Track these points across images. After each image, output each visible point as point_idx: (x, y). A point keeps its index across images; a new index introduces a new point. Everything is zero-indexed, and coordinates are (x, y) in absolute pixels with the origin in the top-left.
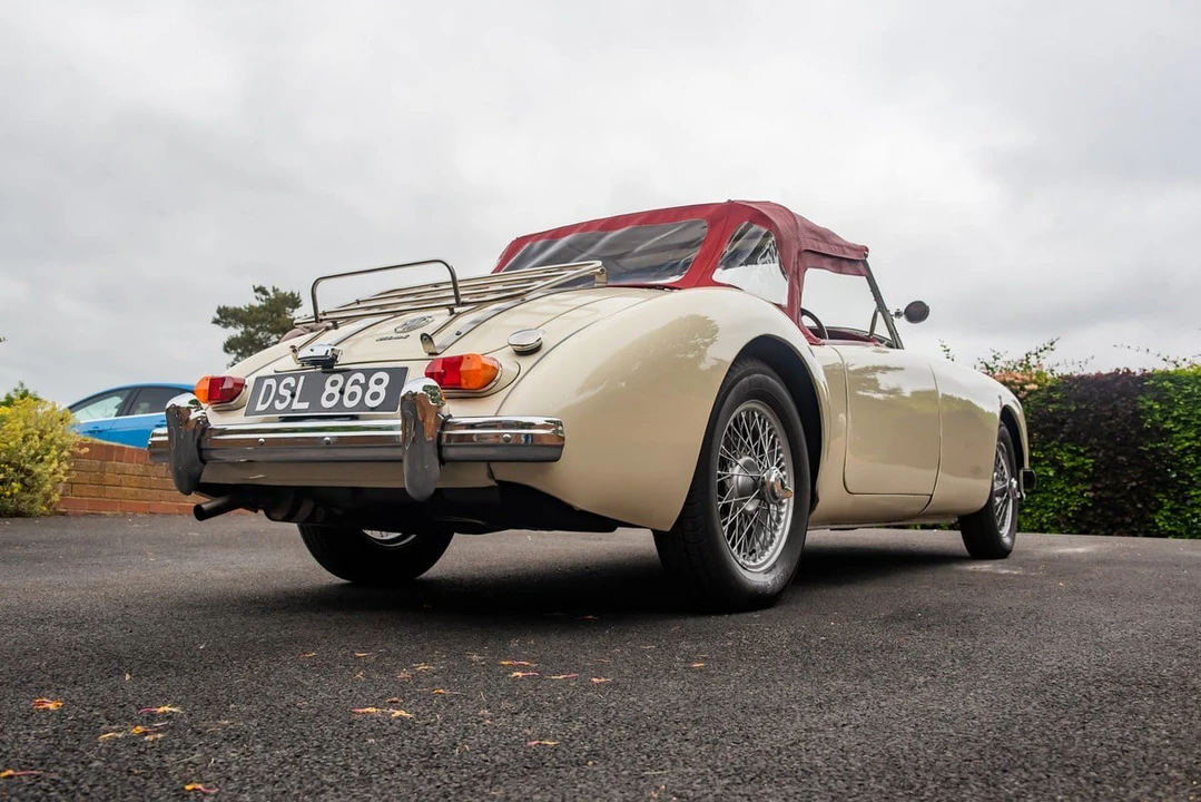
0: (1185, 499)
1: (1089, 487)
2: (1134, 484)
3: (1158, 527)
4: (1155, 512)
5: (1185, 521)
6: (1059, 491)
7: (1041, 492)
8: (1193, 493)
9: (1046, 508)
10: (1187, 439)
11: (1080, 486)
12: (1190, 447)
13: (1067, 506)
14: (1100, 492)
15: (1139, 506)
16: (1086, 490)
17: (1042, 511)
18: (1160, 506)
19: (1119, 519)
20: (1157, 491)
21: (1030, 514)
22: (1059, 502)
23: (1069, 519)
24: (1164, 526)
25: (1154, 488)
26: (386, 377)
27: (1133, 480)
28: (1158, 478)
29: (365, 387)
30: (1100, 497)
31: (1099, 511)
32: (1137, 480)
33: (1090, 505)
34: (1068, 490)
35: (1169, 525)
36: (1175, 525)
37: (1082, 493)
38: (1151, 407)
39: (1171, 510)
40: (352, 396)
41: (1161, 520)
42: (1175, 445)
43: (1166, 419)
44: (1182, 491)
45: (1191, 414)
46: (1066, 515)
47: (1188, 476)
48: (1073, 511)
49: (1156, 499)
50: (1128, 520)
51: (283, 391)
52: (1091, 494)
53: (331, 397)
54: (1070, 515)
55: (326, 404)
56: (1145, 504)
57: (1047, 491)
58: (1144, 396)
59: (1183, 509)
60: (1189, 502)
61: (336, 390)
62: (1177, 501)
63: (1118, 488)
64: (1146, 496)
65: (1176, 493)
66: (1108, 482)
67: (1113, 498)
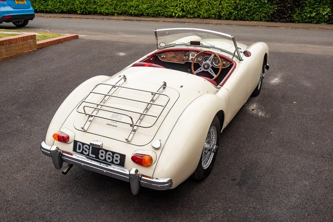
0: (303, 10)
1: (276, 6)
2: (290, 5)
3: (294, 19)
4: (294, 14)
5: (302, 17)
6: (267, 7)
7: (262, 7)
8: (306, 8)
9: (263, 12)
11: (274, 6)
13: (269, 12)
14: (279, 8)
15: (290, 12)
16: (275, 7)
17: (261, 13)
18: (296, 12)
19: (283, 16)
20: (296, 7)
21: (258, 14)
22: (267, 11)
23: (269, 16)
24: (295, 18)
25: (295, 7)
27: (289, 4)
28: (297, 4)
30: (279, 9)
31: (278, 14)
32: (290, 4)
33: (276, 12)
34: (270, 7)
35: (297, 18)
36: (299, 18)
37: (274, 8)
39: (299, 13)
40: (109, 158)
41: (295, 17)
44: (303, 7)
46: (268, 15)
48: (271, 14)
49: (295, 10)
50: (286, 16)
51: (85, 149)
52: (276, 8)
54: (269, 15)
55: (101, 158)
56: (291, 11)
57: (264, 7)
59: (302, 13)
60: (304, 11)
61: (103, 155)
62: (301, 11)
63: (285, 6)
64: (292, 9)
65: (301, 8)
66: (282, 4)
67: (283, 9)
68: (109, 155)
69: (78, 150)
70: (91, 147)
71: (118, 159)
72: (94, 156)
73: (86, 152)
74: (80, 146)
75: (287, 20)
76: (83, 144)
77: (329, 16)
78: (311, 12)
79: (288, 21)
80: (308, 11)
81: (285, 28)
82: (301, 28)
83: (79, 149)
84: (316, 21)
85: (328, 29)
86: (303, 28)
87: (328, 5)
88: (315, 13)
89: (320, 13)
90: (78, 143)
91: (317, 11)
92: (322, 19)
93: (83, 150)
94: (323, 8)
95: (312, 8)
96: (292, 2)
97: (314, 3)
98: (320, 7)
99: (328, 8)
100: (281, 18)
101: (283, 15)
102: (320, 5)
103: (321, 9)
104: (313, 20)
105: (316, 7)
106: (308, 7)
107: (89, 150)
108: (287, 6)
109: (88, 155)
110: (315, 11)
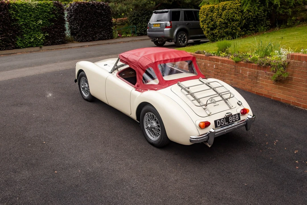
3: (18, 45)
5: (24, 43)
10: (22, 21)
12: (23, 24)
14: (2, 38)
15: (13, 40)
20: (17, 36)
26: (237, 115)
28: (17, 33)
29: (235, 117)
31: (3, 43)
32: (12, 34)
33: (1, 41)
36: (22, 44)
38: (12, 13)
39: (21, 40)
40: (234, 119)
42: (19, 23)
43: (16, 16)
45: (22, 15)
47: (23, 31)
49: (17, 38)
50: (11, 44)
51: (222, 122)
53: (231, 121)
55: (230, 122)
58: (10, 9)
59: (23, 40)
60: (24, 38)
61: (231, 119)
62: (21, 38)
63: (7, 36)
64: (14, 37)
65: (21, 36)
66: (4, 34)
67: (6, 39)
68: (234, 117)
69: (218, 126)
70: (225, 119)
71: (238, 117)
72: (227, 123)
73: (223, 123)
74: (219, 122)
75: (12, 47)
76: (220, 120)
77: (43, 39)
78: (30, 38)
79: (14, 48)
80: (27, 37)
81: (20, 53)
82: (33, 51)
83: (219, 124)
84: (35, 45)
85: (52, 49)
86: (34, 51)
87: (41, 32)
88: (33, 39)
89: (36, 38)
90: (217, 121)
91: (34, 37)
92: (39, 43)
93: (221, 123)
94: (37, 34)
95: (30, 35)
96: (12, 32)
97: (30, 31)
98: (35, 33)
99: (41, 34)
100: (7, 46)
101: (7, 43)
102: (34, 32)
103: (36, 35)
104: (32, 44)
105: (32, 34)
106: (26, 34)
107: (224, 121)
108: (9, 35)
109: (224, 125)
110: (33, 37)
